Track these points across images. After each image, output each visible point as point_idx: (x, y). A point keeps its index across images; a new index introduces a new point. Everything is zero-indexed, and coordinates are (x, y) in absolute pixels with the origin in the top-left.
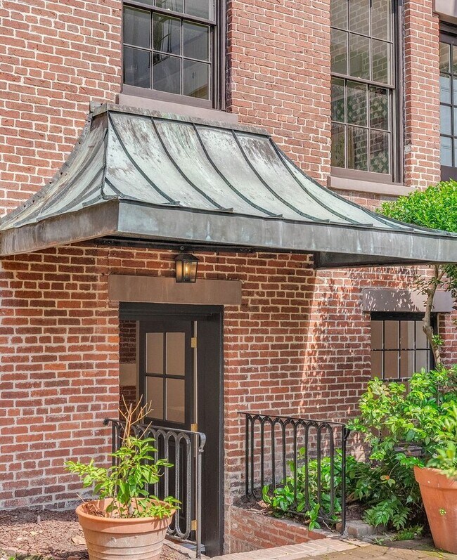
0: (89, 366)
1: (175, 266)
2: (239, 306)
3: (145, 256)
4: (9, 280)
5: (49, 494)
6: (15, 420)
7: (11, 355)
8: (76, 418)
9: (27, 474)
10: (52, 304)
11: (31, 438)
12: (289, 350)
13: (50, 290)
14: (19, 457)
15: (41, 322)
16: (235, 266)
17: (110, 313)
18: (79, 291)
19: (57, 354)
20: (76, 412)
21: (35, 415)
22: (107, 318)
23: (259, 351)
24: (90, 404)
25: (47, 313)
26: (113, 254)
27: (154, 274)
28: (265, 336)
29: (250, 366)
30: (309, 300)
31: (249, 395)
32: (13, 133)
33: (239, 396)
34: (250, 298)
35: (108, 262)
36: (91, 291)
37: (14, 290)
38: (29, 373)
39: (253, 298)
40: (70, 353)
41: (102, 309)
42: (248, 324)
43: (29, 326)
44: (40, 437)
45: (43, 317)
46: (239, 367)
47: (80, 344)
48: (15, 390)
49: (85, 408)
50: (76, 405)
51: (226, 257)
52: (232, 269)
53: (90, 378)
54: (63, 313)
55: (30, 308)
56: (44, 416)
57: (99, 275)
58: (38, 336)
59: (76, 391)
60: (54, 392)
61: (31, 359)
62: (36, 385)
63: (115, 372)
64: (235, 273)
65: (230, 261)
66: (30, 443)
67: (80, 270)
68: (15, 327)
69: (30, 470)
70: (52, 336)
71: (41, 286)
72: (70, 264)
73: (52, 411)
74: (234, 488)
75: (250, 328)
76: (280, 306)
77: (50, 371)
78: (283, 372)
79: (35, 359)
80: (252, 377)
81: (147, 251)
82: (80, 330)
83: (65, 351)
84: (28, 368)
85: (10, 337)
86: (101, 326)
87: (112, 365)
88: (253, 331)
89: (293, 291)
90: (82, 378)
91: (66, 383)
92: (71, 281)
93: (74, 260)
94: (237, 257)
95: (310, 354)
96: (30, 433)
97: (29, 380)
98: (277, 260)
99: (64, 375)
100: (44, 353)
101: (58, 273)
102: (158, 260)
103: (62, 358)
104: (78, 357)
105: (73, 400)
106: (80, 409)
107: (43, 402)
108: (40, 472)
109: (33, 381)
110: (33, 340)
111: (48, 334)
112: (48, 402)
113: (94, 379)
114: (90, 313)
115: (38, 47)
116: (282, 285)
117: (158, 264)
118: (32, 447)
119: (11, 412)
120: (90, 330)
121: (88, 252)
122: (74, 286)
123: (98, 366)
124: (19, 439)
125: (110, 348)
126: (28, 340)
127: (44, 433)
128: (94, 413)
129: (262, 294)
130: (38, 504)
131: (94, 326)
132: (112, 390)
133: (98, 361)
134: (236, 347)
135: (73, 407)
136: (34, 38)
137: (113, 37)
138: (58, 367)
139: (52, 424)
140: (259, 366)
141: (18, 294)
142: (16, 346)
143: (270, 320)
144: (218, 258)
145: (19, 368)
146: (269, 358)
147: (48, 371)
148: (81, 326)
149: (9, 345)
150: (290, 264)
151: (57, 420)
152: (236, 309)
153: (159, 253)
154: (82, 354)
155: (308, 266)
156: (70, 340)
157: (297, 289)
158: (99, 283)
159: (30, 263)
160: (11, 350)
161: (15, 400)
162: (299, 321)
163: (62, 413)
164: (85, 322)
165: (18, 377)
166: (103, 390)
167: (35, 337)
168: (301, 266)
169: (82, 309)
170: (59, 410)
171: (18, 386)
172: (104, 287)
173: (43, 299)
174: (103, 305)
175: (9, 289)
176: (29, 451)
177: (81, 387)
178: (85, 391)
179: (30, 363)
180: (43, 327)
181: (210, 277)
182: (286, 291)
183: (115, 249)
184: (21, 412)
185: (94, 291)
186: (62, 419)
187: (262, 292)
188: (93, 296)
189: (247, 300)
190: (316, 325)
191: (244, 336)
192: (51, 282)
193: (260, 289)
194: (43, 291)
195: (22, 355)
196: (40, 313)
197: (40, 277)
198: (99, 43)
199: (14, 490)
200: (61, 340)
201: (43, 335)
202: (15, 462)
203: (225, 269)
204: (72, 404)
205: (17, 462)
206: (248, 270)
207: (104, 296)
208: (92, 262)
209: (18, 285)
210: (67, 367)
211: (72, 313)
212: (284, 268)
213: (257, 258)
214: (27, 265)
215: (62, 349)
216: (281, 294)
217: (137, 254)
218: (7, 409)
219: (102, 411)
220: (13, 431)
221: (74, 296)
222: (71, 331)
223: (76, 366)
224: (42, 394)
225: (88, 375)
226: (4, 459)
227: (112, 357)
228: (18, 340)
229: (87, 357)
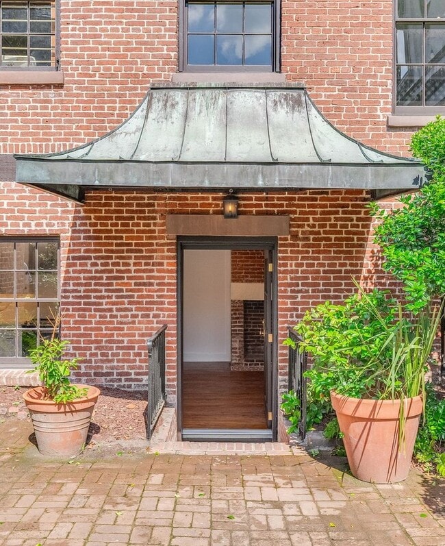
0: (151, 284)
1: (223, 206)
2: (289, 237)
3: (198, 198)
4: (88, 222)
5: (119, 377)
6: (93, 321)
7: (90, 275)
8: (139, 323)
9: (102, 361)
10: (121, 238)
11: (105, 335)
12: (343, 274)
13: (119, 228)
14: (96, 348)
15: (112, 251)
16: (285, 203)
17: (168, 244)
18: (142, 228)
19: (125, 275)
20: (140, 319)
21: (108, 319)
22: (166, 248)
23: (310, 276)
24: (151, 314)
25: (117, 245)
26: (170, 198)
27: (207, 213)
28: (316, 262)
29: (300, 288)
30: (366, 230)
31: (299, 312)
32: (90, 115)
33: (289, 313)
34: (300, 230)
35: (166, 205)
36: (152, 228)
37: (92, 229)
38: (103, 288)
39: (304, 229)
40: (135, 274)
41: (162, 241)
42: (299, 252)
43: (104, 254)
44: (112, 335)
45: (114, 248)
46: (289, 289)
47: (143, 267)
48: (93, 300)
49: (148, 316)
50: (140, 313)
51: (276, 196)
52: (282, 206)
53: (152, 294)
54: (130, 245)
55: (103, 241)
56: (115, 320)
57: (158, 215)
58: (110, 261)
59: (141, 303)
60: (123, 303)
61: (105, 278)
62: (109, 297)
63: (172, 289)
64: (285, 208)
65: (279, 199)
66: (104, 339)
67: (143, 212)
68: (93, 255)
69: (105, 358)
70: (121, 261)
71: (112, 225)
72: (134, 208)
73: (121, 316)
74: (283, 390)
75: (300, 256)
76: (333, 237)
77: (120, 287)
78: (336, 294)
79: (108, 278)
80: (302, 297)
81: (200, 195)
82: (143, 258)
83: (131, 273)
84: (102, 285)
85: (89, 262)
86: (160, 254)
87: (169, 284)
88: (303, 258)
89: (348, 223)
90: (145, 293)
91: (132, 297)
92: (136, 221)
93: (138, 205)
94: (287, 195)
95: (366, 278)
96: (104, 332)
97: (104, 294)
98: (330, 196)
99: (131, 290)
100: (115, 274)
101: (125, 215)
102: (210, 201)
103: (129, 278)
104: (142, 278)
105: (137, 309)
106: (143, 316)
107: (114, 310)
108: (112, 361)
109: (106, 294)
110: (107, 264)
111: (118, 260)
112: (118, 310)
113: (155, 294)
114: (152, 244)
115: (109, 49)
116: (335, 218)
117: (210, 205)
118: (106, 342)
119: (90, 316)
120: (151, 258)
121: (149, 198)
122: (138, 225)
123: (158, 284)
124: (96, 336)
125: (169, 271)
126: (102, 265)
127: (116, 332)
128: (155, 320)
129: (314, 226)
130: (111, 383)
131: (155, 254)
132: (169, 303)
133: (158, 281)
134: (285, 272)
135: (138, 315)
136: (105, 43)
137: (170, 30)
138: (126, 284)
139: (122, 326)
140: (310, 288)
141: (95, 231)
142: (94, 269)
143: (322, 248)
144: (267, 197)
145: (96, 284)
146: (321, 282)
147: (118, 287)
148: (144, 254)
149: (89, 268)
150: (343, 199)
151: (125, 323)
152: (286, 239)
153: (210, 196)
154: (145, 275)
155: (365, 200)
156: (135, 264)
157: (352, 220)
158: (158, 221)
159: (103, 208)
160: (90, 272)
161: (93, 307)
162: (354, 249)
163: (129, 318)
164: (147, 251)
165: (95, 291)
166: (162, 303)
167: (108, 263)
168: (357, 199)
169: (144, 241)
170: (126, 316)
171: (95, 297)
172: (162, 225)
173: (114, 234)
174: (163, 238)
175: (88, 228)
176: (104, 344)
177: (144, 300)
178: (147, 303)
179: (104, 281)
180: (114, 255)
181: (259, 213)
182: (339, 223)
183: (172, 195)
184: (98, 316)
185: (154, 228)
186: (129, 323)
187: (313, 224)
188: (154, 231)
189: (298, 232)
190: (373, 252)
191: (294, 262)
192: (120, 222)
193: (311, 222)
194: (113, 228)
195: (98, 275)
196: (111, 245)
197: (111, 218)
198: (157, 37)
199: (93, 371)
200: (128, 265)
201: (114, 261)
202: (93, 351)
203: (274, 206)
204: (136, 313)
205: (95, 352)
206: (298, 206)
207: (163, 231)
208: (153, 205)
209: (95, 225)
210: (133, 285)
211: (137, 245)
212: (338, 202)
213: (308, 195)
214: (102, 210)
215: (129, 271)
216: (335, 226)
217: (191, 197)
218: (87, 313)
219: (161, 319)
220: (91, 329)
221: (138, 231)
222: (136, 258)
223: (140, 284)
224: (113, 304)
225: (149, 291)
226: (85, 349)
227: (170, 278)
228: (95, 265)
229: (149, 277)
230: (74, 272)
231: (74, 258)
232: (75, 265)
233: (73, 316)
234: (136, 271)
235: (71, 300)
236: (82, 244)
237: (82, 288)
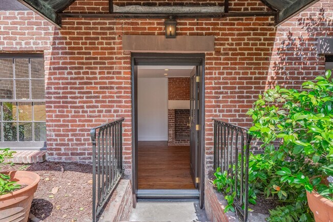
0: (112, 88)
1: (165, 29)
2: (214, 53)
3: (146, 24)
4: (64, 41)
5: (89, 156)
6: (70, 116)
7: (67, 81)
8: (104, 116)
9: (77, 144)
10: (89, 53)
11: (79, 126)
12: (253, 80)
13: (88, 46)
14: (72, 135)
15: (83, 63)
16: (211, 27)
17: (124, 58)
18: (105, 46)
19: (93, 81)
20: (104, 113)
21: (81, 114)
22: (123, 61)
23: (229, 81)
24: (112, 110)
25: (87, 59)
26: (125, 23)
27: (153, 34)
28: (233, 71)
29: (222, 90)
30: (270, 47)
31: (221, 108)
33: (213, 109)
34: (222, 47)
35: (122, 29)
36: (112, 46)
37: (67, 46)
38: (77, 91)
39: (224, 47)
40: (100, 81)
41: (119, 56)
42: (221, 64)
43: (77, 65)
44: (84, 125)
45: (84, 61)
46: (213, 91)
47: (106, 75)
48: (69, 100)
49: (110, 111)
50: (104, 109)
51: (204, 22)
52: (209, 29)
53: (113, 95)
54: (96, 58)
55: (76, 56)
56: (86, 114)
57: (117, 36)
58: (81, 71)
59: (105, 102)
60: (91, 102)
61: (78, 83)
62: (81, 97)
63: (127, 92)
64: (211, 31)
65: (206, 24)
66: (78, 128)
67: (106, 34)
68: (68, 66)
69: (79, 142)
70: (90, 71)
71: (83, 44)
72: (99, 31)
73: (90, 112)
74: (209, 165)
75: (222, 67)
76: (246, 52)
77: (89, 90)
78: (248, 94)
79: (80, 83)
80: (223, 97)
81: (148, 21)
82: (106, 68)
83: (97, 79)
84: (76, 88)
85: (66, 71)
86: (118, 65)
87: (125, 88)
88: (224, 68)
89: (257, 42)
90: (107, 94)
91: (98, 97)
92: (100, 41)
93: (101, 29)
94: (212, 21)
95: (270, 83)
96: (78, 123)
97: (77, 95)
98: (244, 22)
99: (97, 92)
100: (85, 81)
101: (92, 36)
102: (155, 26)
103: (96, 83)
104: (105, 83)
105: (102, 106)
106: (106, 111)
107: (85, 107)
108: (84, 144)
109: (79, 95)
110: (79, 73)
111: (87, 70)
112: (88, 107)
113: (115, 95)
114: (112, 58)
116: (247, 38)
117: (155, 29)
118: (79, 130)
119: (67, 111)
120: (112, 68)
121: (110, 23)
122: (102, 43)
123: (117, 88)
124: (72, 126)
125: (125, 78)
126: (76, 73)
127: (86, 123)
128: (115, 114)
129: (232, 44)
130: (84, 161)
131: (115, 66)
132: (126, 102)
133: (117, 86)
134: (210, 79)
135: (103, 111)
138: (93, 88)
139: (91, 119)
140: (229, 91)
141: (70, 48)
142: (69, 76)
143: (238, 61)
144: (198, 23)
145: (71, 88)
146: (237, 86)
147: (87, 90)
148: (107, 65)
149: (66, 76)
150: (254, 24)
151: (93, 117)
152: (211, 54)
153: (155, 22)
154: (107, 81)
155: (270, 25)
156: (100, 73)
157: (260, 40)
158: (117, 41)
159: (76, 31)
160: (67, 79)
161: (69, 105)
162: (262, 62)
163: (96, 113)
164: (109, 63)
165: (71, 93)
166: (120, 102)
167: (80, 72)
168: (264, 24)
169: (107, 56)
170: (94, 112)
171: (70, 98)
172: (120, 43)
173: (84, 51)
174: (120, 53)
175: (65, 46)
176: (77, 132)
177: (107, 100)
178: (109, 102)
179: (77, 86)
180: (84, 66)
181: (191, 34)
182: (251, 42)
183: (126, 21)
184: (73, 112)
185: (114, 46)
186: (96, 117)
187: (231, 43)
188: (114, 48)
189: (220, 49)
190: (275, 63)
191: (217, 71)
192: (88, 41)
193: (230, 41)
194: (84, 46)
195: (73, 81)
196: (82, 58)
197: (82, 39)
199: (70, 152)
200: (95, 73)
201: (84, 70)
202: (70, 137)
203: (203, 29)
204: (101, 109)
205: (71, 137)
206: (220, 29)
207: (121, 48)
208: (113, 29)
209: (70, 43)
210: (99, 88)
211: (101, 58)
212: (250, 26)
213: (228, 21)
214: (74, 32)
215: (96, 78)
216: (247, 44)
217: (141, 23)
218: (65, 110)
219: (120, 113)
220: (68, 121)
221: (102, 49)
222: (101, 68)
223: (104, 88)
224: (84, 102)
225: (111, 93)
226: (64, 135)
227: (126, 83)
228: (70, 73)
229: (111, 83)
230: (55, 79)
231: (54, 69)
232: (55, 74)
233: (55, 111)
234: (101, 78)
235: (53, 99)
236: (60, 58)
237: (61, 91)
